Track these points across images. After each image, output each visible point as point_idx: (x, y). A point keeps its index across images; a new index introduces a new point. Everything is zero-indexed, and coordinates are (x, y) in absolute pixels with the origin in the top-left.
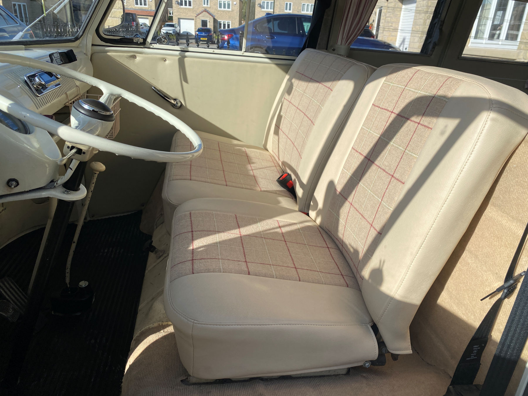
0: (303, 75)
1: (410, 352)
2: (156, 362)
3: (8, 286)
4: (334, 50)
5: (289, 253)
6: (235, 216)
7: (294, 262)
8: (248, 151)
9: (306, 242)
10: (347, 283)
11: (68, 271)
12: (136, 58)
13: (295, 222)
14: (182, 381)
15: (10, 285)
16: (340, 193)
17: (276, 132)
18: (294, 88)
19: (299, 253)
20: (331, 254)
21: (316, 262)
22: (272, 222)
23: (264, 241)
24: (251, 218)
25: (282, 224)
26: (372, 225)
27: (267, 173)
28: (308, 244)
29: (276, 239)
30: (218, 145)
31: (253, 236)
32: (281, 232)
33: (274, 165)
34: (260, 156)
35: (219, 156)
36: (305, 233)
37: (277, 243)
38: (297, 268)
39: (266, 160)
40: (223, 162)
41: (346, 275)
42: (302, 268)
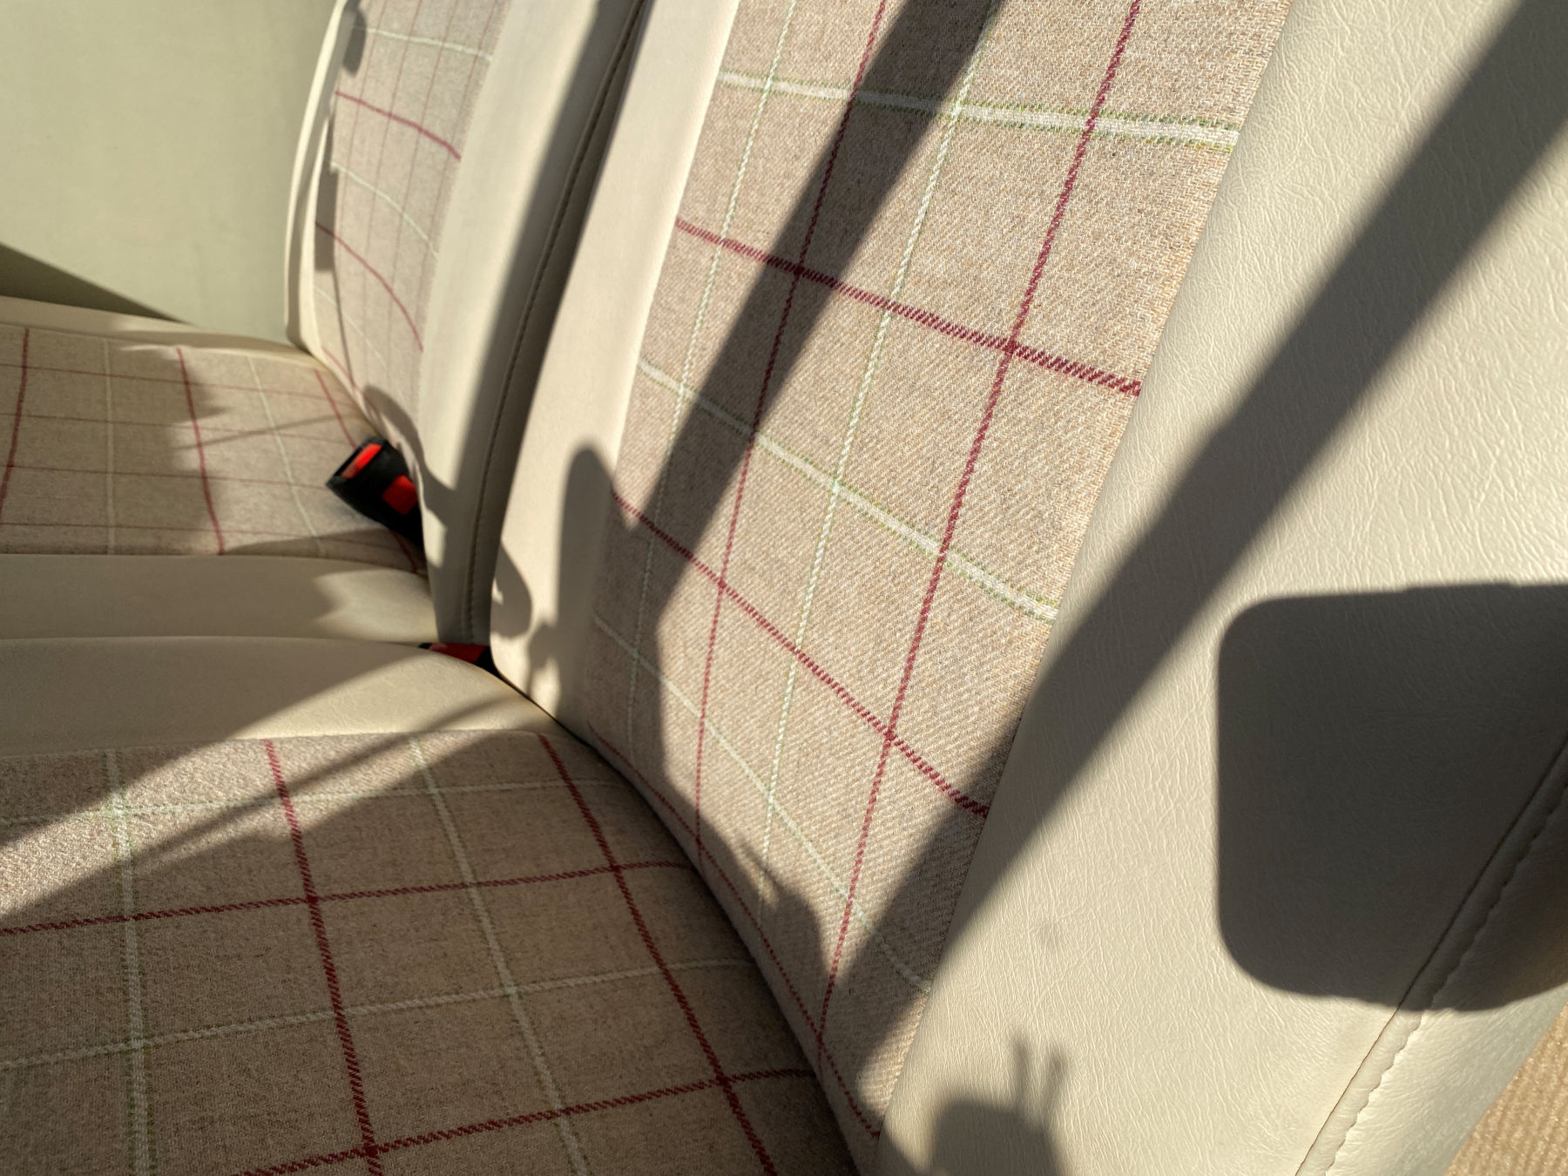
5: (328, 1003)
7: (366, 1089)
8: (194, 357)
9: (465, 867)
13: (395, 730)
16: (643, 518)
17: (325, 261)
19: (410, 981)
20: (634, 912)
21: (533, 1023)
22: (229, 765)
23: (132, 942)
24: (59, 766)
25: (299, 767)
26: (890, 731)
27: (283, 451)
28: (481, 880)
29: (237, 902)
30: (20, 342)
31: (33, 923)
32: (289, 827)
33: (331, 412)
34: (257, 379)
35: (14, 393)
36: (463, 794)
37: (241, 932)
38: (381, 1149)
39: (290, 393)
40: (24, 423)
41: (747, 1071)
42: (424, 1130)
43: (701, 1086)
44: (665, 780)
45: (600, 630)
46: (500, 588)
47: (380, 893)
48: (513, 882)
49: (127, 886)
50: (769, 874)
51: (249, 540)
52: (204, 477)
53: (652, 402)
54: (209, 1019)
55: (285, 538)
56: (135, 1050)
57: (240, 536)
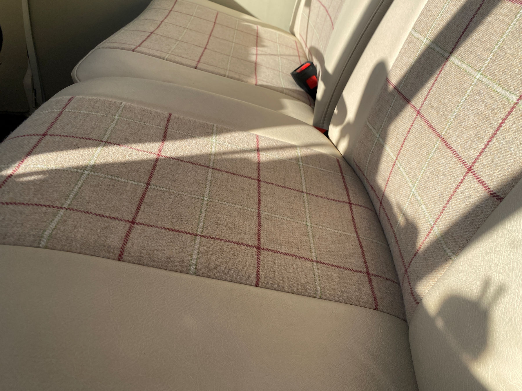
5: (257, 208)
6: (167, 116)
7: (261, 232)
8: (261, 29)
9: (304, 187)
10: (375, 299)
13: (294, 143)
16: (396, 88)
19: (281, 211)
20: (353, 218)
21: (313, 235)
22: (245, 138)
23: (210, 174)
24: (202, 124)
25: (264, 144)
26: (471, 168)
27: (280, 62)
28: (308, 192)
29: (239, 174)
30: (215, 15)
31: (187, 161)
32: (258, 160)
33: (297, 54)
34: (277, 39)
35: (211, 29)
36: (309, 167)
37: (238, 182)
38: (262, 249)
39: (286, 46)
40: (212, 38)
41: (377, 274)
42: (274, 249)
43: (361, 272)
44: (375, 181)
45: (368, 126)
46: (337, 109)
47: (278, 186)
48: (317, 196)
49: (212, 160)
50: (404, 215)
51: (265, 83)
52: (256, 64)
53: (412, 45)
54: (225, 200)
55: (275, 86)
56: (205, 200)
57: (262, 82)
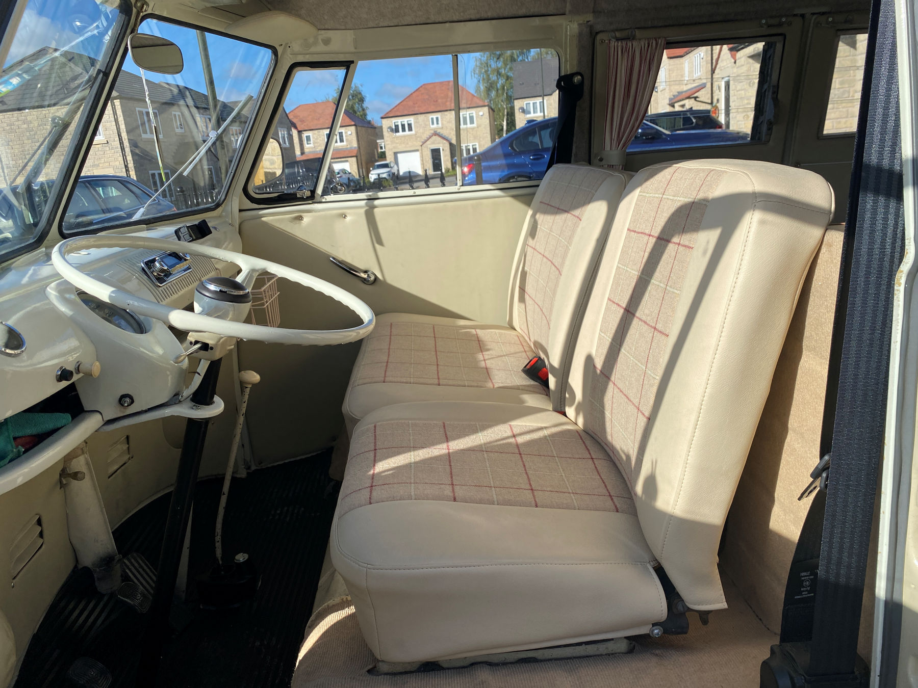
0: (548, 205)
1: (724, 605)
2: (335, 651)
3: (136, 565)
4: (601, 160)
5: (524, 469)
6: (442, 424)
7: (531, 482)
8: (480, 332)
9: (555, 454)
10: (616, 507)
11: (218, 538)
12: (302, 220)
13: (544, 425)
14: (369, 671)
15: (139, 564)
16: (601, 372)
17: (522, 299)
18: (539, 226)
19: (541, 469)
20: (596, 467)
21: (567, 480)
22: (503, 430)
23: (486, 455)
24: (468, 425)
25: (518, 431)
26: (639, 409)
27: (509, 362)
28: (558, 456)
29: (506, 452)
30: (432, 329)
31: (468, 450)
32: (516, 442)
33: (523, 350)
34: (499, 339)
35: (434, 344)
36: (556, 440)
37: (506, 457)
38: (534, 490)
39: (510, 343)
40: (438, 353)
41: (616, 495)
42: (542, 489)
43: (605, 495)
44: (607, 440)
45: (592, 401)
46: (568, 394)
47: (535, 455)
48: (566, 458)
49: (484, 447)
51: (501, 385)
52: (487, 369)
53: (602, 342)
54: (501, 468)
55: (510, 385)
56: (489, 469)
57: (498, 384)
